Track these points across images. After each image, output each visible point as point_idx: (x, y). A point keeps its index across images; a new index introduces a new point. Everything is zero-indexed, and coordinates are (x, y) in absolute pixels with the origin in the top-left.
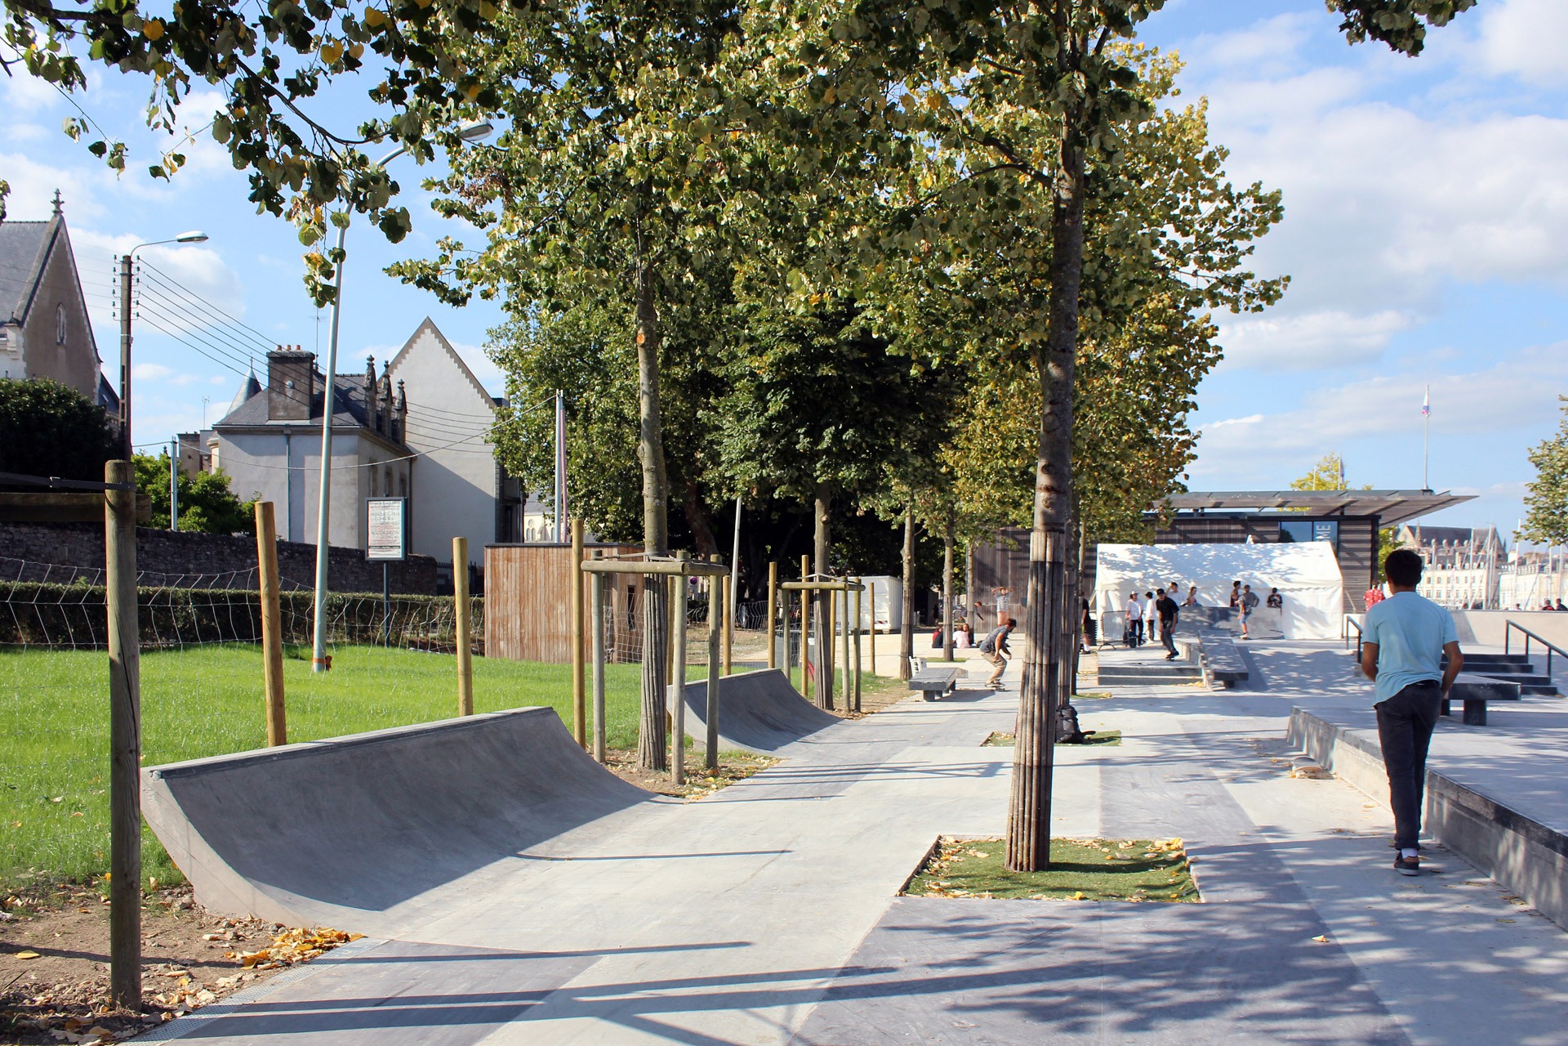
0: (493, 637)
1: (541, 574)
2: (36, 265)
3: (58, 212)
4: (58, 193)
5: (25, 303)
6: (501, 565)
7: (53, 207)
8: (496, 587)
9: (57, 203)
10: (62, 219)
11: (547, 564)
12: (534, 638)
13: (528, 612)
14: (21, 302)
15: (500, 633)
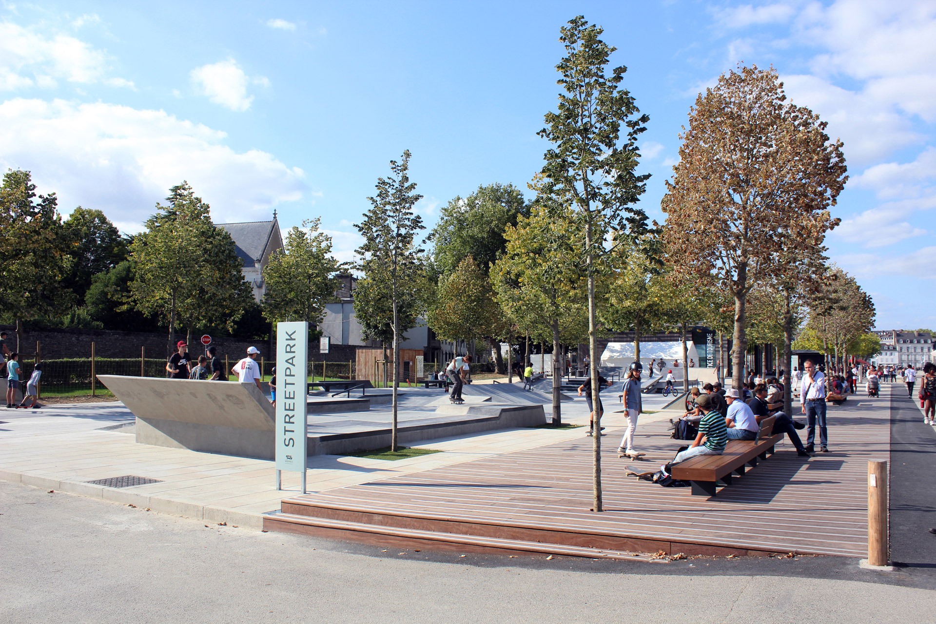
0: (358, 375)
1: (370, 357)
2: (266, 238)
3: (275, 218)
4: (275, 211)
5: (262, 253)
6: (360, 354)
7: (273, 216)
8: (359, 360)
9: (275, 214)
10: (276, 220)
11: (372, 354)
12: (368, 375)
13: (367, 367)
14: (260, 253)
15: (360, 374)
